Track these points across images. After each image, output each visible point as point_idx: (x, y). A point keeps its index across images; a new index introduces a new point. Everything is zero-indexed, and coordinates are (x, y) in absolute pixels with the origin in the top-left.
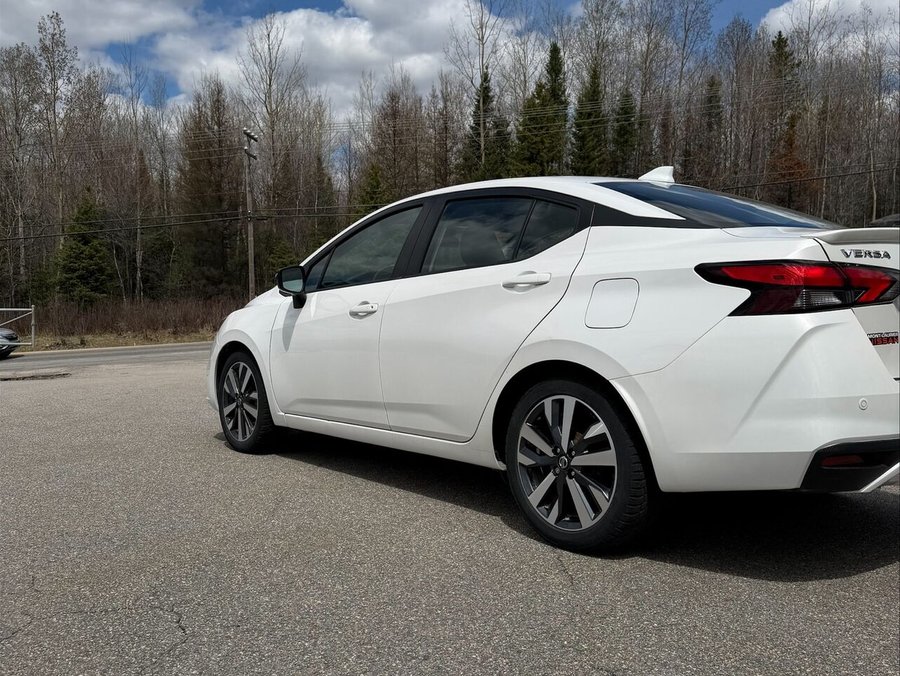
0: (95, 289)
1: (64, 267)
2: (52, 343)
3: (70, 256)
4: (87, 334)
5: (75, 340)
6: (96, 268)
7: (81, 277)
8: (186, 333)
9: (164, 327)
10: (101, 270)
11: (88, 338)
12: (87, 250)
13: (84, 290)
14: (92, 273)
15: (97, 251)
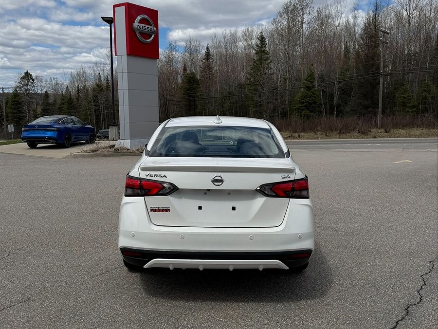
0: (311, 111)
1: (300, 101)
2: (287, 136)
3: (302, 97)
4: (302, 132)
5: (296, 135)
6: (312, 101)
7: (306, 106)
8: (345, 133)
9: (336, 130)
10: (315, 103)
11: (302, 134)
12: (309, 93)
13: (307, 112)
14: (310, 104)
15: (314, 94)
